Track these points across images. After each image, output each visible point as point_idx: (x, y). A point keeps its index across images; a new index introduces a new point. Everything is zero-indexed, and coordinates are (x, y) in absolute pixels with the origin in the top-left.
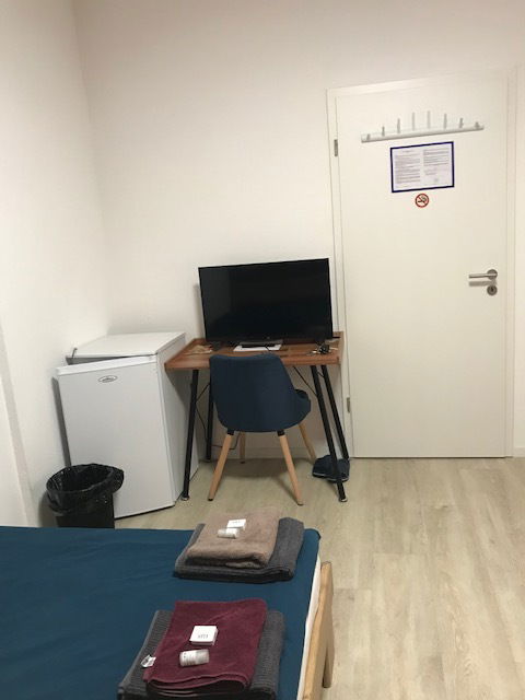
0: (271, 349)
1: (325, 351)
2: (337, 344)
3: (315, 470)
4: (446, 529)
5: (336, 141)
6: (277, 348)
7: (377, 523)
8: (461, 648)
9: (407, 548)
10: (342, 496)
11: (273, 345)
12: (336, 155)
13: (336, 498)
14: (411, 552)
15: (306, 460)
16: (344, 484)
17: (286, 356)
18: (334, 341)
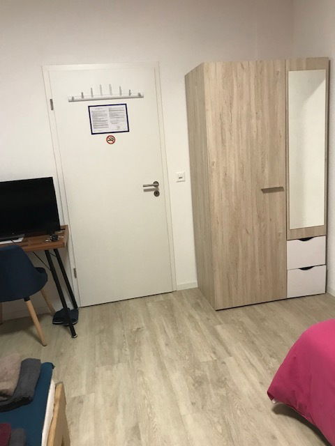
0: (15, 241)
1: (55, 239)
2: (63, 234)
3: (54, 320)
4: (140, 342)
5: (51, 100)
6: (20, 240)
7: (97, 347)
8: (150, 415)
9: (117, 360)
10: (73, 334)
11: (17, 239)
12: (52, 109)
13: (69, 336)
14: (119, 361)
15: (48, 314)
16: (74, 326)
17: (27, 245)
18: (61, 232)
